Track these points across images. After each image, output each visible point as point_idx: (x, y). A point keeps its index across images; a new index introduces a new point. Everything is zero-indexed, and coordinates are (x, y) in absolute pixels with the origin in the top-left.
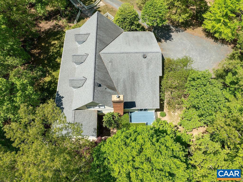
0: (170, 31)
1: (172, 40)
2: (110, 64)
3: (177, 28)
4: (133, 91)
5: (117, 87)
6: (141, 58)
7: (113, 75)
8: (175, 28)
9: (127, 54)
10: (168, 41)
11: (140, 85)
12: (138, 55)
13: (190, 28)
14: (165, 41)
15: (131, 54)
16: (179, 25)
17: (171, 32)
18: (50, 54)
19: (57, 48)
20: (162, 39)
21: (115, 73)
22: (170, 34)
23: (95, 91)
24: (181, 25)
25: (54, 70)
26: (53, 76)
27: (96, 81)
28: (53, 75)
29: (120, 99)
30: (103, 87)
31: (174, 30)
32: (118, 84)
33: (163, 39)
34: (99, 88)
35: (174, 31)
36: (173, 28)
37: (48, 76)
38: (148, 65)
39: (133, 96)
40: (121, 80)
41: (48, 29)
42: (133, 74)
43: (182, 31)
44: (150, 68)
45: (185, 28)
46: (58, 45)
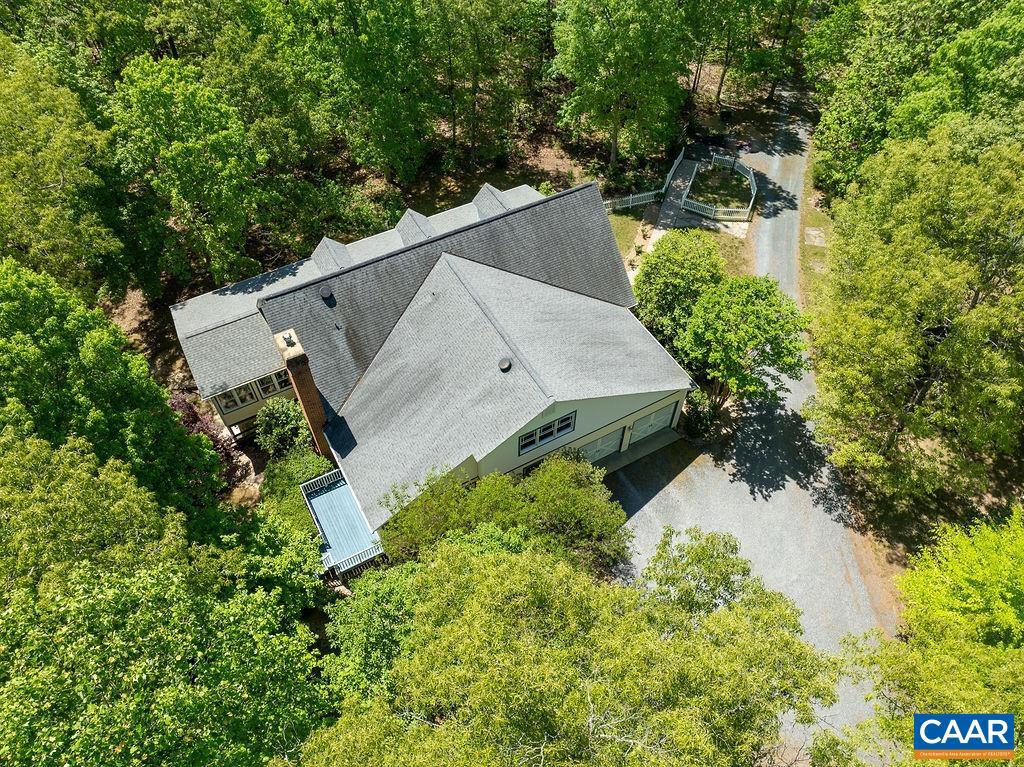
0: (800, 476)
1: (759, 496)
2: (429, 299)
3: (839, 491)
4: (384, 418)
6: (496, 359)
8: (830, 487)
9: (483, 316)
10: (745, 487)
11: (414, 420)
12: (499, 343)
13: (887, 544)
14: (734, 475)
15: (489, 325)
16: (862, 494)
17: (796, 477)
20: (733, 462)
22: (784, 479)
23: (300, 294)
24: (870, 501)
27: (335, 284)
30: (334, 316)
31: (816, 485)
33: (740, 463)
34: (321, 304)
35: (815, 489)
36: (825, 480)
38: (488, 395)
40: (400, 361)
42: (435, 376)
43: (840, 519)
45: (869, 521)
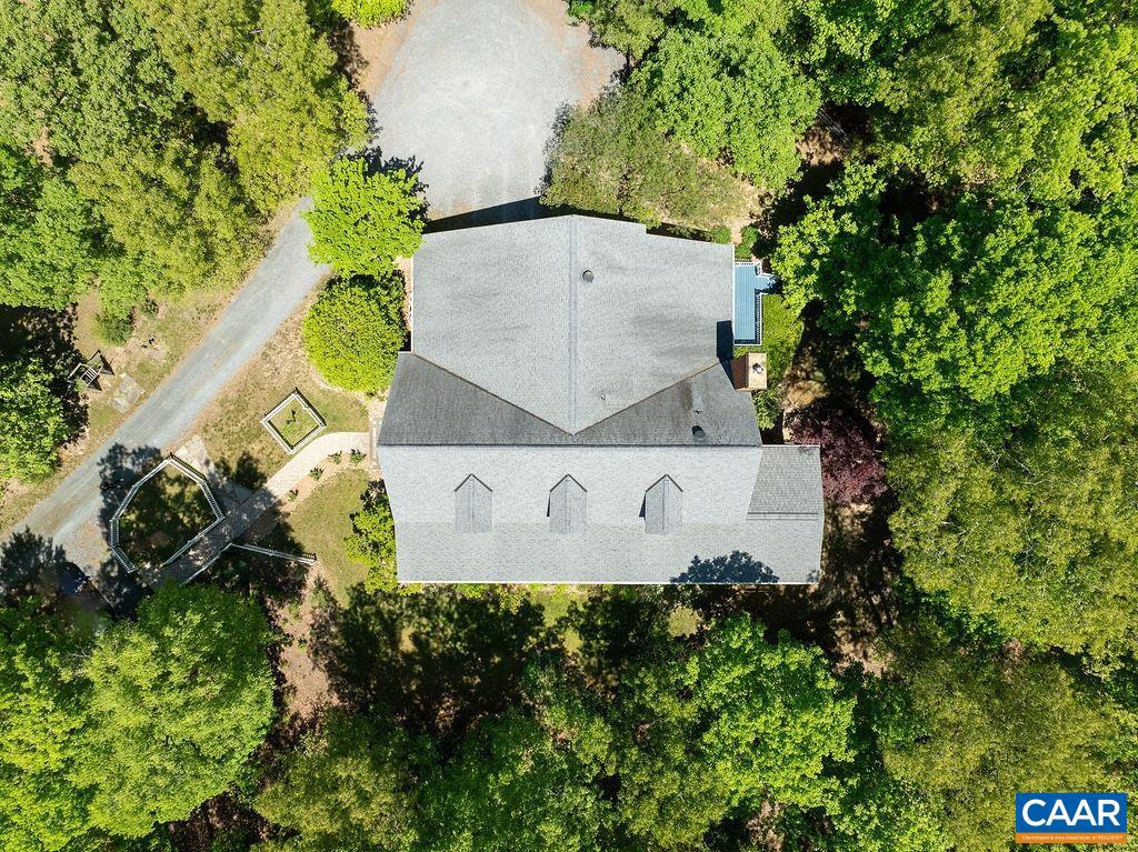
2: (608, 397)
4: (686, 325)
5: (674, 377)
6: (590, 288)
7: (642, 388)
10: (423, 175)
11: (670, 301)
18: (465, 648)
19: (435, 627)
21: (636, 381)
25: (534, 625)
26: (559, 622)
27: (688, 441)
28: (556, 623)
29: (763, 363)
30: (698, 420)
32: (666, 376)
34: (706, 431)
37: (561, 644)
38: (613, 268)
39: (699, 329)
40: (657, 362)
41: (330, 677)
42: (639, 321)
44: (623, 264)
46: (424, 621)
